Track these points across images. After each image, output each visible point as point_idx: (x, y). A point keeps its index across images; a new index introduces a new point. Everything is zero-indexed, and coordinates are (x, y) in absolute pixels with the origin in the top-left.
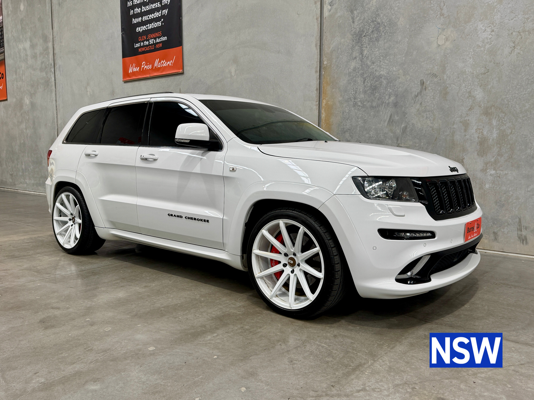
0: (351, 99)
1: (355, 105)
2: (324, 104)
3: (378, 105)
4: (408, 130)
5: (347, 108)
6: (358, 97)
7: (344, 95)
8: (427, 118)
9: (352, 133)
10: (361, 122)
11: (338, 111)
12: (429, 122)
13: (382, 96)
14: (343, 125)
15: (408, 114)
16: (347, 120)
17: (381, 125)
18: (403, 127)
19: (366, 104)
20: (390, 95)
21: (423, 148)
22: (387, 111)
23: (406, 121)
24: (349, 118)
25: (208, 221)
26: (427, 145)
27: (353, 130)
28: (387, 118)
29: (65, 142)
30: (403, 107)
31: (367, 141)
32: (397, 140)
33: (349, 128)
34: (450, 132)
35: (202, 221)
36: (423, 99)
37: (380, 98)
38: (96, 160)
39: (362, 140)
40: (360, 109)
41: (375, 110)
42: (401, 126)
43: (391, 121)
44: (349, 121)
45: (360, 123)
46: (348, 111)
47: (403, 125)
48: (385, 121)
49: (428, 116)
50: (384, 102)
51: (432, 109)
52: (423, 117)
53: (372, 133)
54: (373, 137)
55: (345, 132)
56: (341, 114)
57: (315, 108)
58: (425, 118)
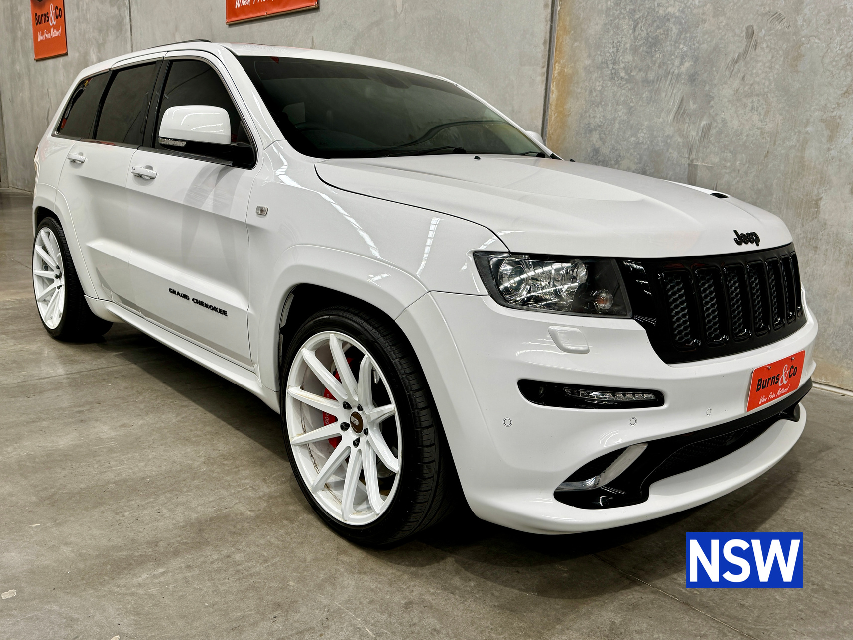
0: (607, 64)
1: (614, 75)
2: (556, 72)
3: (658, 78)
4: (713, 132)
5: (599, 82)
6: (622, 61)
7: (595, 55)
8: (753, 108)
9: (605, 134)
10: (623, 113)
11: (581, 88)
12: (756, 117)
13: (668, 60)
14: (589, 116)
15: (715, 100)
16: (598, 107)
17: (661, 119)
18: (704, 125)
19: (635, 74)
20: (682, 58)
21: (739, 171)
22: (675, 91)
23: (710, 114)
24: (600, 103)
25: (225, 313)
26: (747, 166)
27: (606, 128)
28: (674, 105)
29: (55, 133)
30: (707, 85)
31: (632, 151)
32: (690, 152)
33: (599, 124)
34: (798, 141)
35: (217, 312)
36: (748, 68)
37: (664, 64)
38: (82, 171)
39: (622, 148)
40: (624, 85)
41: (652, 87)
42: (699, 124)
43: (681, 113)
44: (600, 108)
45: (620, 113)
46: (600, 87)
47: (703, 123)
48: (669, 112)
49: (756, 104)
50: (670, 71)
51: (766, 90)
52: (745, 106)
53: (642, 135)
54: (643, 143)
55: (590, 131)
56: (587, 93)
57: (540, 80)
58: (750, 108)
